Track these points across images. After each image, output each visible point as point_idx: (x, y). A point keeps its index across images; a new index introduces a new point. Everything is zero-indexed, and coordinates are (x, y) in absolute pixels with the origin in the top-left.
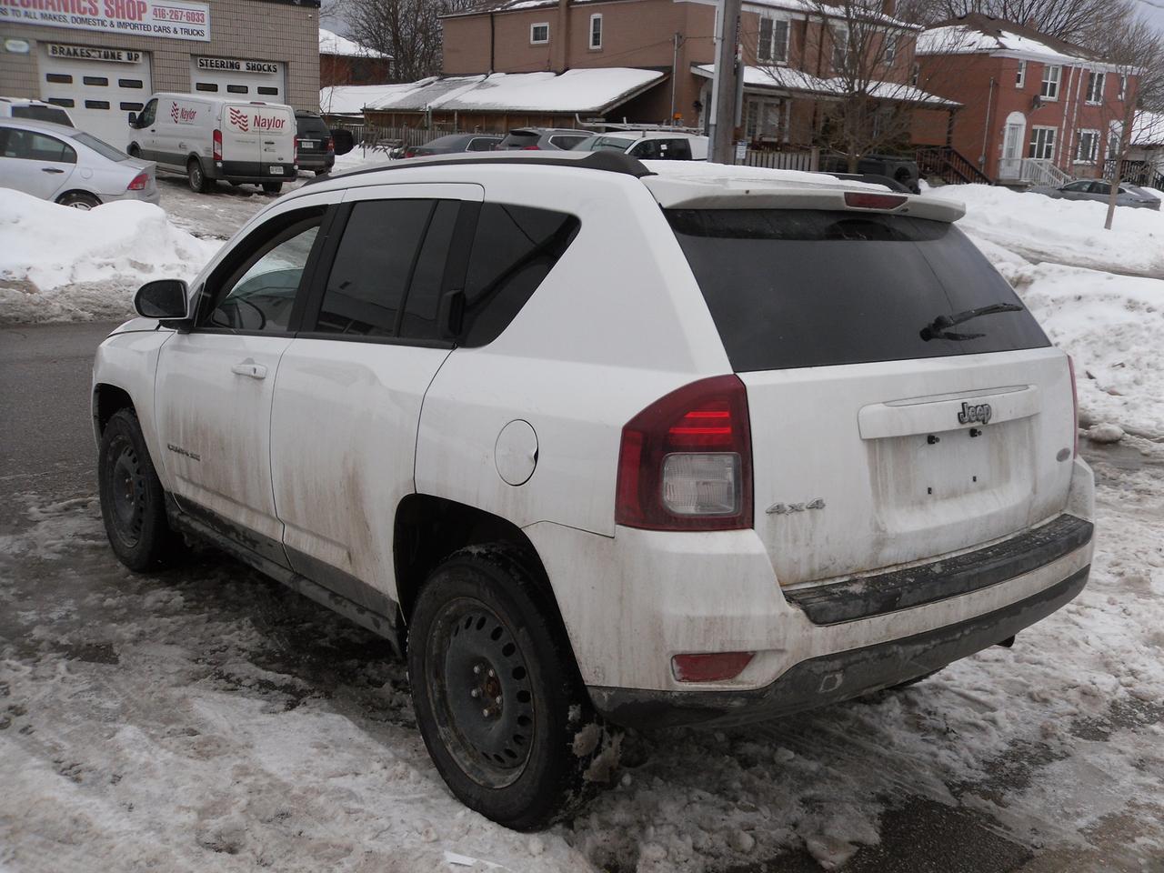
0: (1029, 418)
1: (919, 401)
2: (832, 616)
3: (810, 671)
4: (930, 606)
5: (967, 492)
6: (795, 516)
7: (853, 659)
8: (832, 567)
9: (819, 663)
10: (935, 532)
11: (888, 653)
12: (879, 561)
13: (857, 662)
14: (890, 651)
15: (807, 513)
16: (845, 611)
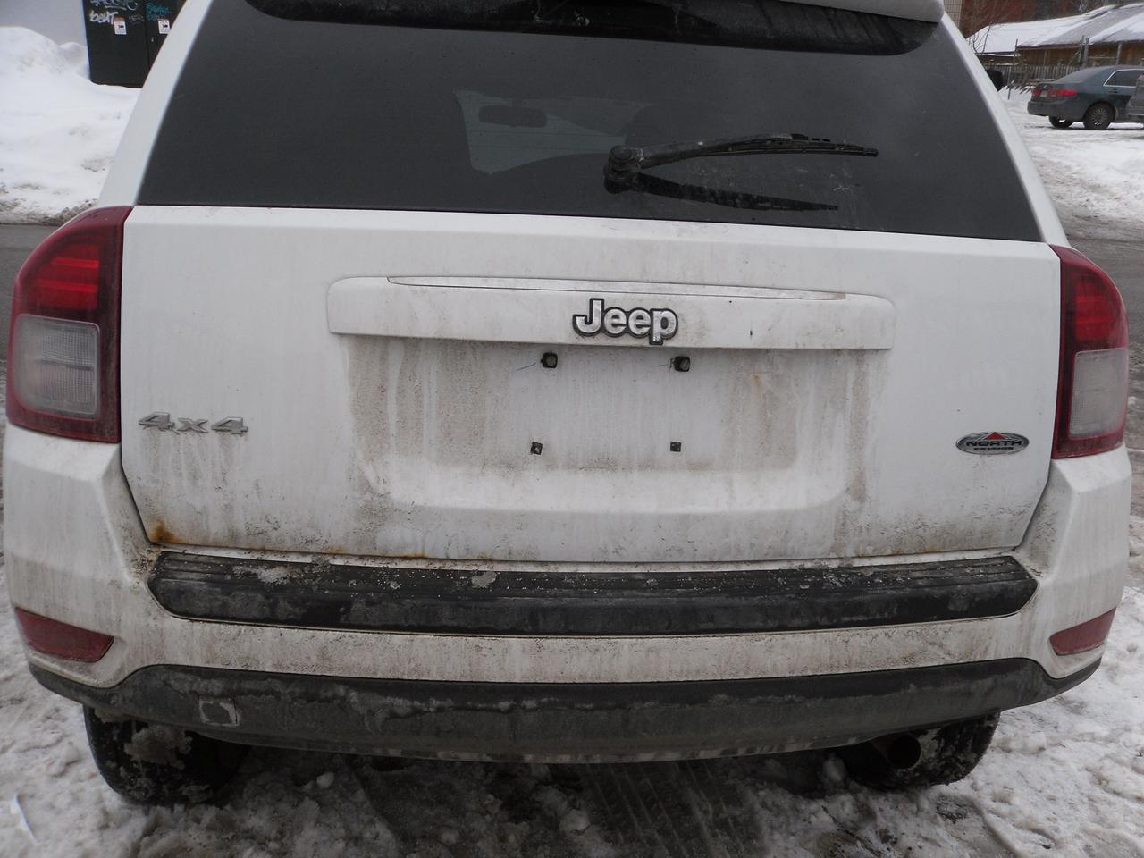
0: (859, 354)
1: (479, 282)
2: (201, 606)
3: (166, 683)
4: (429, 639)
5: (648, 465)
6: (192, 439)
7: (248, 685)
8: (274, 535)
9: (182, 675)
10: (522, 520)
11: (323, 694)
12: (379, 544)
13: (258, 693)
14: (330, 694)
15: (213, 438)
16: (225, 605)
